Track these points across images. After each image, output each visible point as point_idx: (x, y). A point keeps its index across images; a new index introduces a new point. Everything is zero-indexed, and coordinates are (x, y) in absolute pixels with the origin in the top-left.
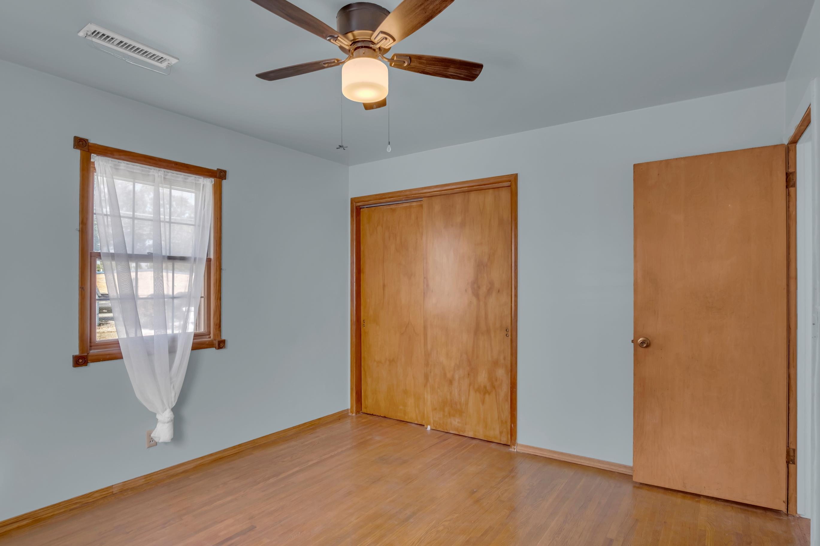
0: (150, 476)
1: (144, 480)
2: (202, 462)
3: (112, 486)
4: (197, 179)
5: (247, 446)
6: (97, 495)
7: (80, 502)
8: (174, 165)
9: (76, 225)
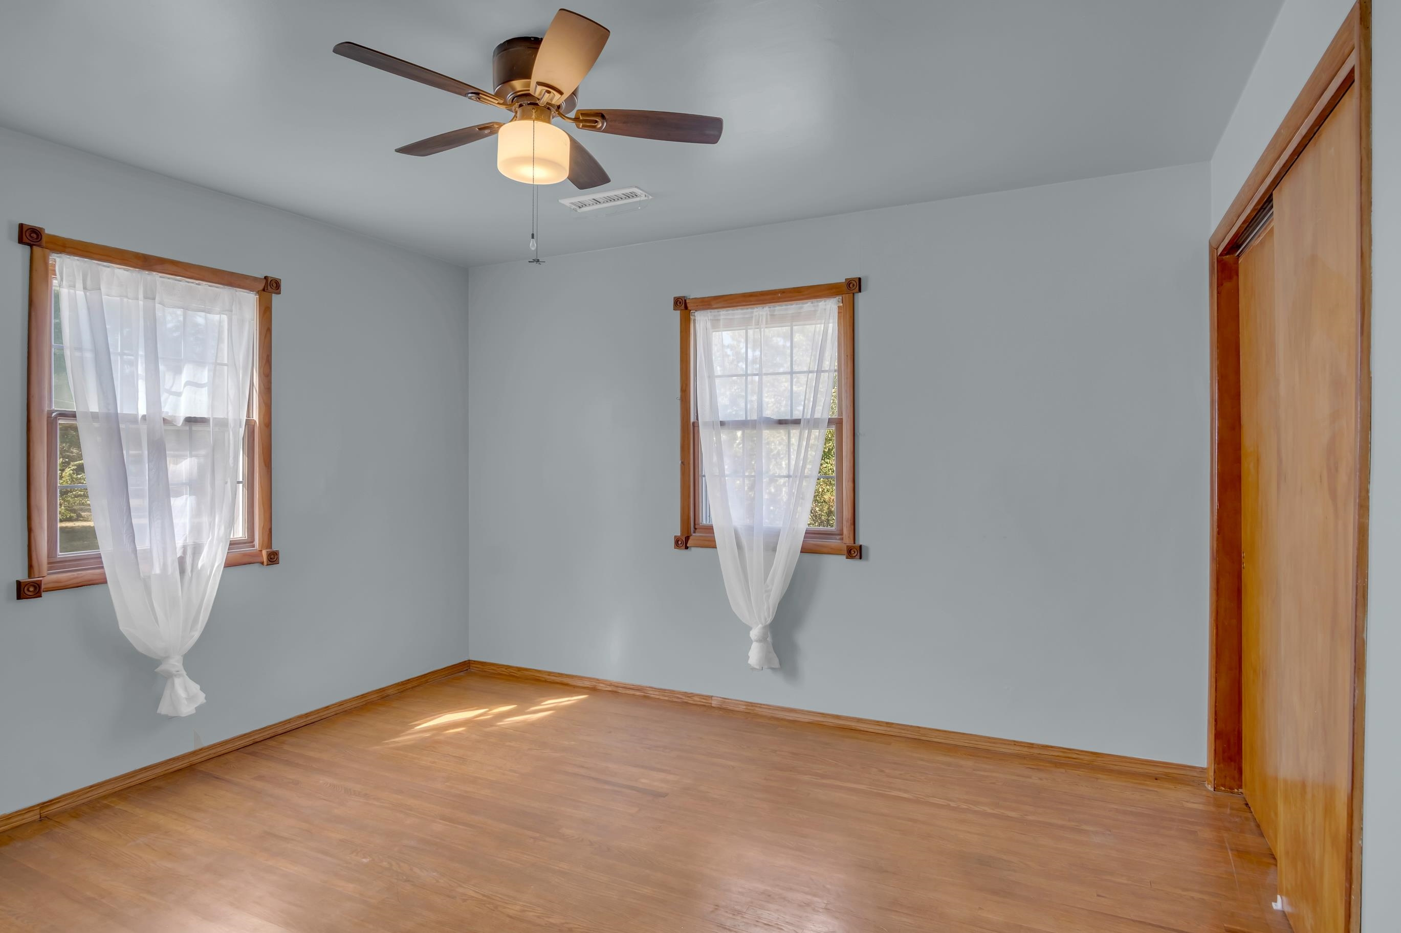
0: (752, 706)
1: (745, 707)
2: (823, 721)
3: (712, 696)
4: (816, 304)
5: (903, 731)
6: (696, 698)
7: (681, 698)
8: (781, 294)
9: (678, 394)
